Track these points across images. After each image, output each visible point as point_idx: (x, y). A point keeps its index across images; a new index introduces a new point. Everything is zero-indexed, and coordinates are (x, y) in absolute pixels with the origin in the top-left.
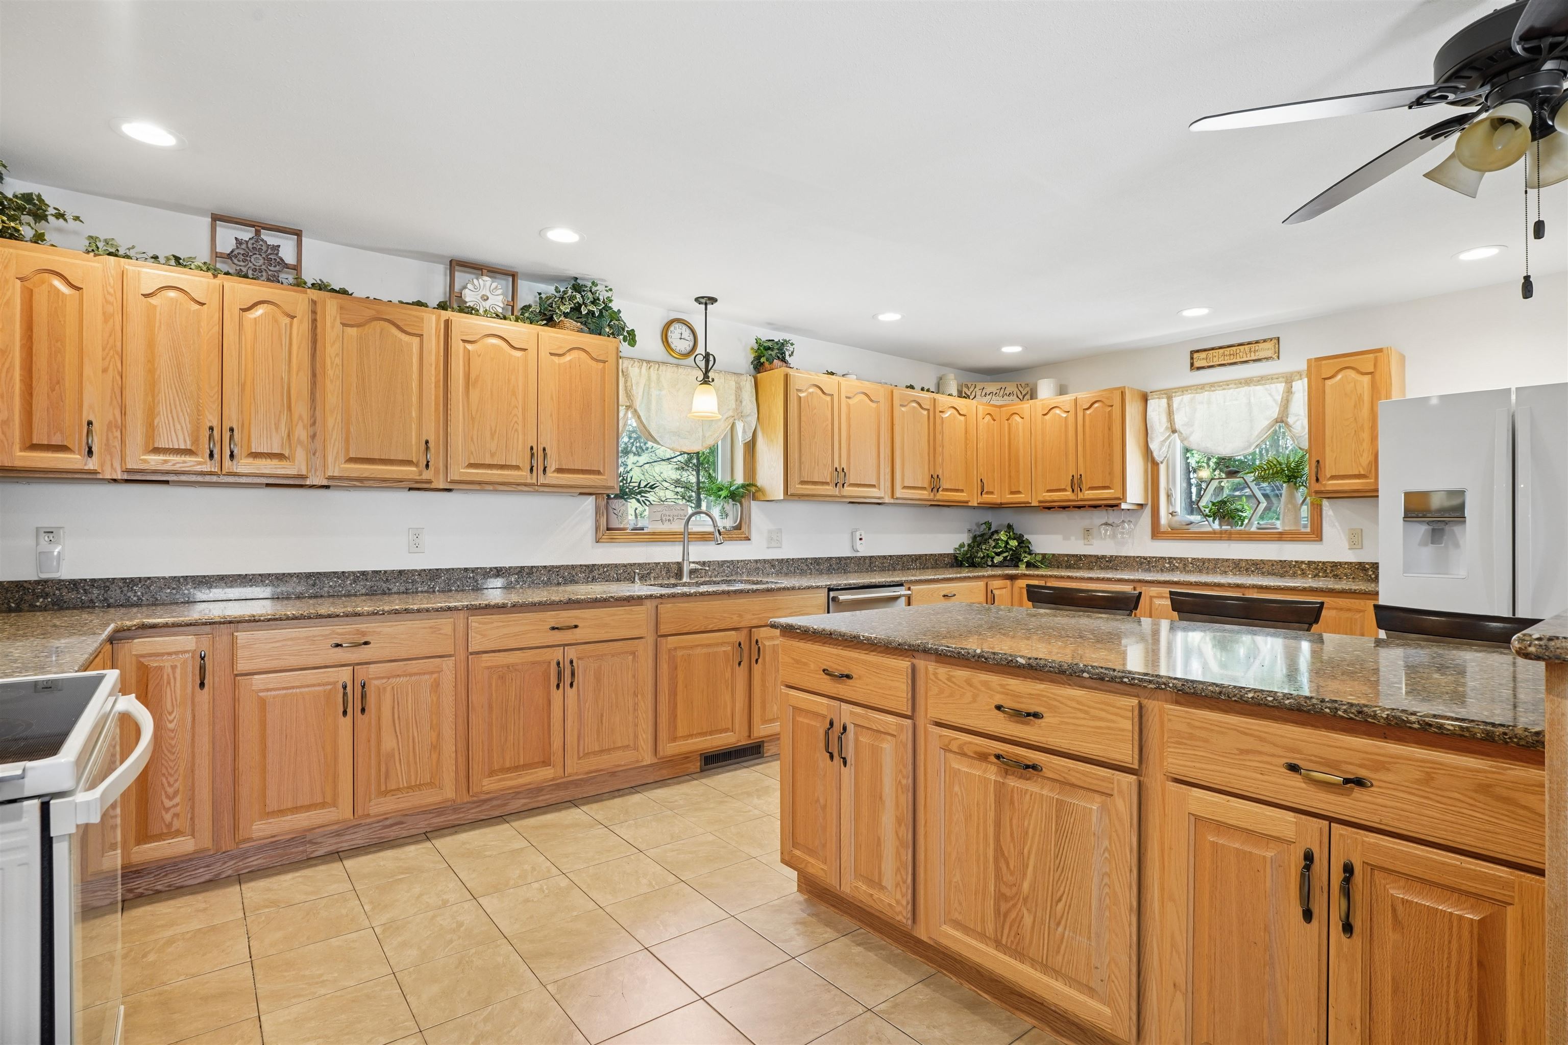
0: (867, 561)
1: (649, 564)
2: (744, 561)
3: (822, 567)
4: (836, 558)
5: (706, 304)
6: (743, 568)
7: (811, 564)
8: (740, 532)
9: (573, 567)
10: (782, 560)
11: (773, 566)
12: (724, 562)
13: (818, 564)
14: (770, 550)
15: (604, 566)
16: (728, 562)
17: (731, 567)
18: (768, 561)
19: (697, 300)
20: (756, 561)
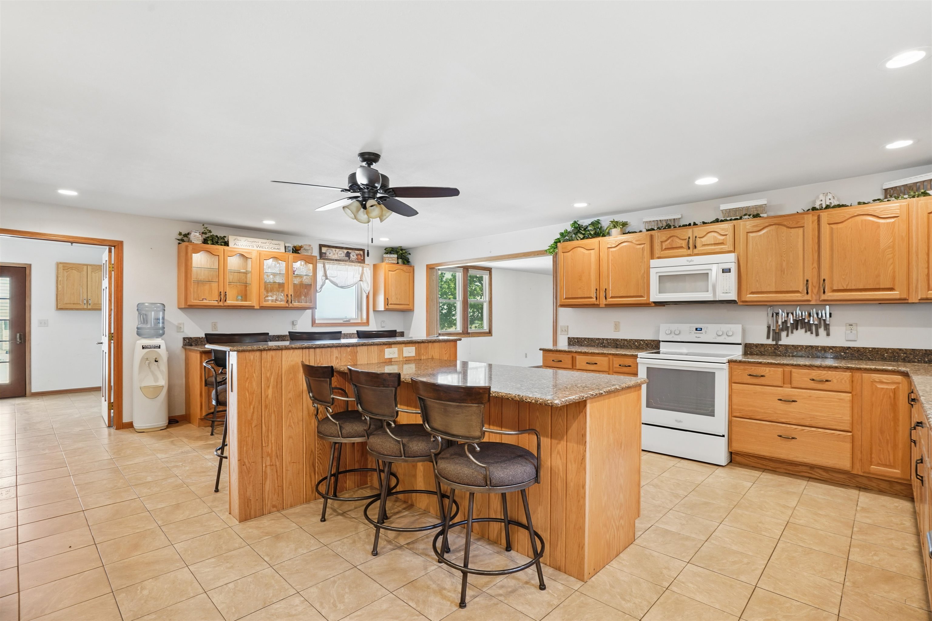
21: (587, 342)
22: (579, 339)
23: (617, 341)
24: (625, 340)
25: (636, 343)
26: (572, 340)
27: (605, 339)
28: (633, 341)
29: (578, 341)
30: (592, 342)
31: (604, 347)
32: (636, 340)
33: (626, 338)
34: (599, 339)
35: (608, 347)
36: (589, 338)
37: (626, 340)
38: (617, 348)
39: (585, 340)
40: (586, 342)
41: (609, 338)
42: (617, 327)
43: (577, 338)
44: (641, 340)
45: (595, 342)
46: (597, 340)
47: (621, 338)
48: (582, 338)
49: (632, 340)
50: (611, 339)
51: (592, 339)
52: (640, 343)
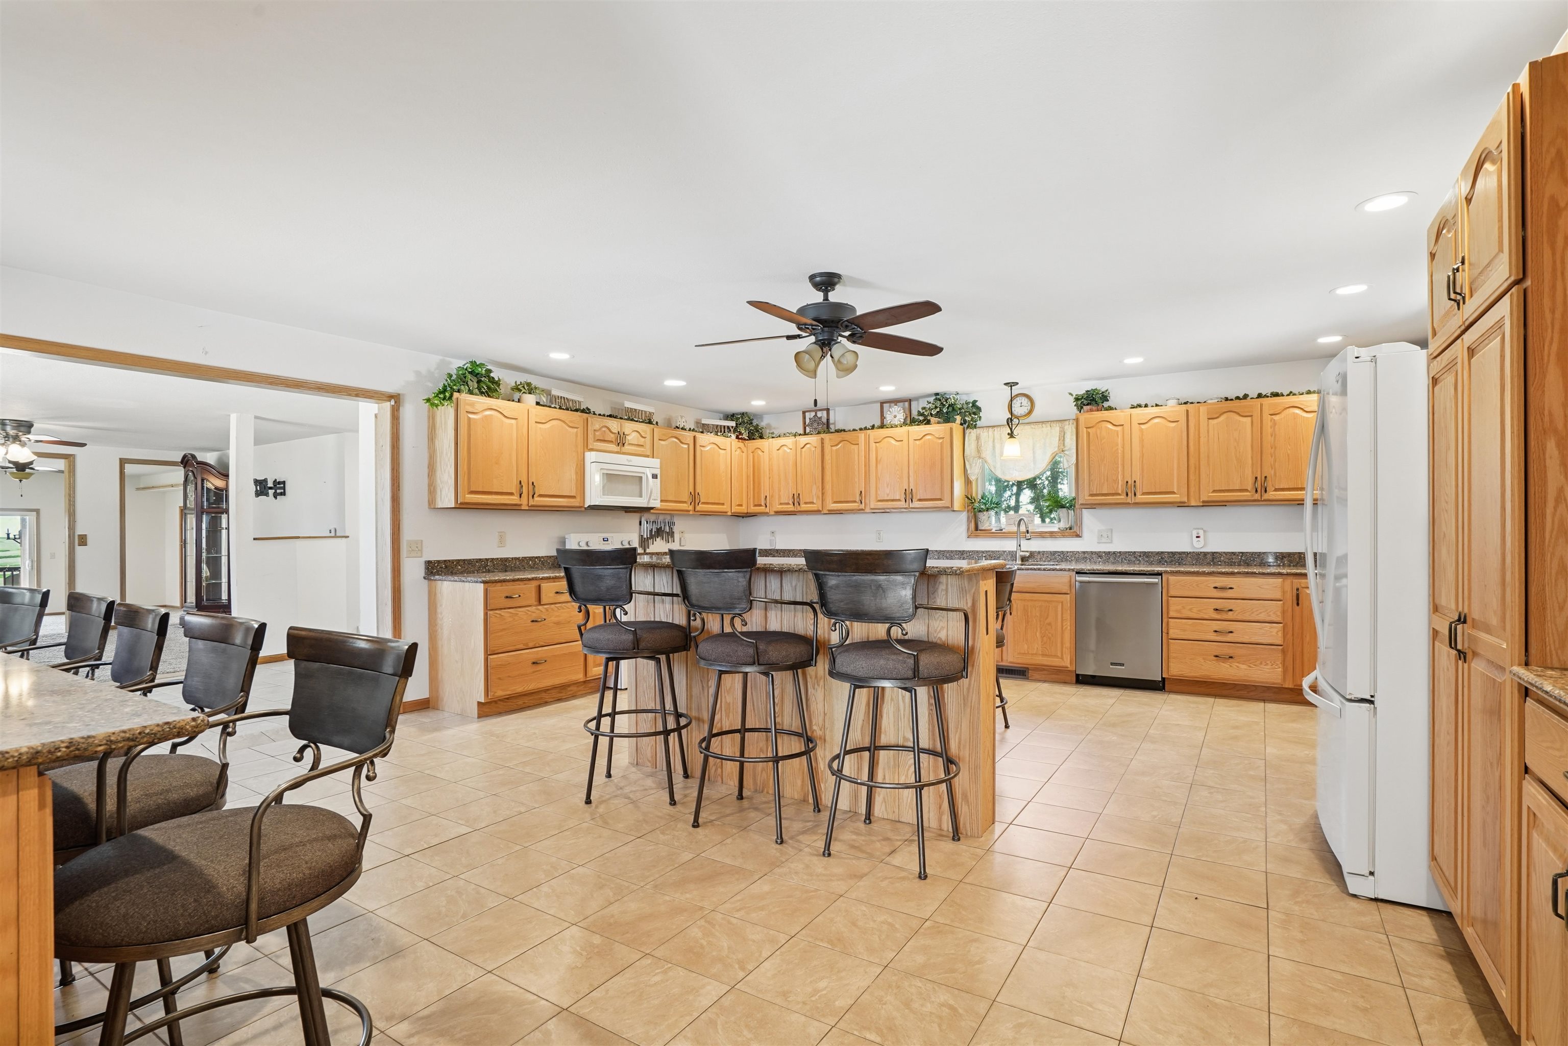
0: (1209, 556)
1: (999, 551)
2: (1073, 552)
3: (1152, 560)
4: (1168, 553)
5: (1011, 386)
6: (1072, 556)
7: (1140, 556)
8: (1073, 532)
9: (952, 551)
10: (1109, 552)
11: (1100, 557)
12: (1055, 552)
13: (1147, 557)
14: (1101, 544)
15: (969, 552)
16: (1058, 552)
17: (1062, 556)
18: (1095, 552)
19: (1006, 384)
20: (1084, 553)
21: (462, 567)
22: (449, 563)
23: (506, 561)
24: (516, 559)
25: (531, 562)
26: (436, 565)
27: (489, 559)
28: (527, 560)
29: (446, 567)
30: (470, 566)
31: (489, 571)
32: (530, 557)
33: (518, 556)
34: (480, 559)
35: (493, 572)
36: (464, 560)
37: (518, 559)
38: (506, 571)
39: (458, 563)
40: (459, 567)
41: (495, 557)
42: (502, 541)
43: (445, 561)
44: (536, 557)
45: (474, 566)
46: (477, 562)
47: (511, 557)
48: (452, 561)
49: (525, 558)
50: (498, 559)
51: (470, 560)
52: (535, 561)
